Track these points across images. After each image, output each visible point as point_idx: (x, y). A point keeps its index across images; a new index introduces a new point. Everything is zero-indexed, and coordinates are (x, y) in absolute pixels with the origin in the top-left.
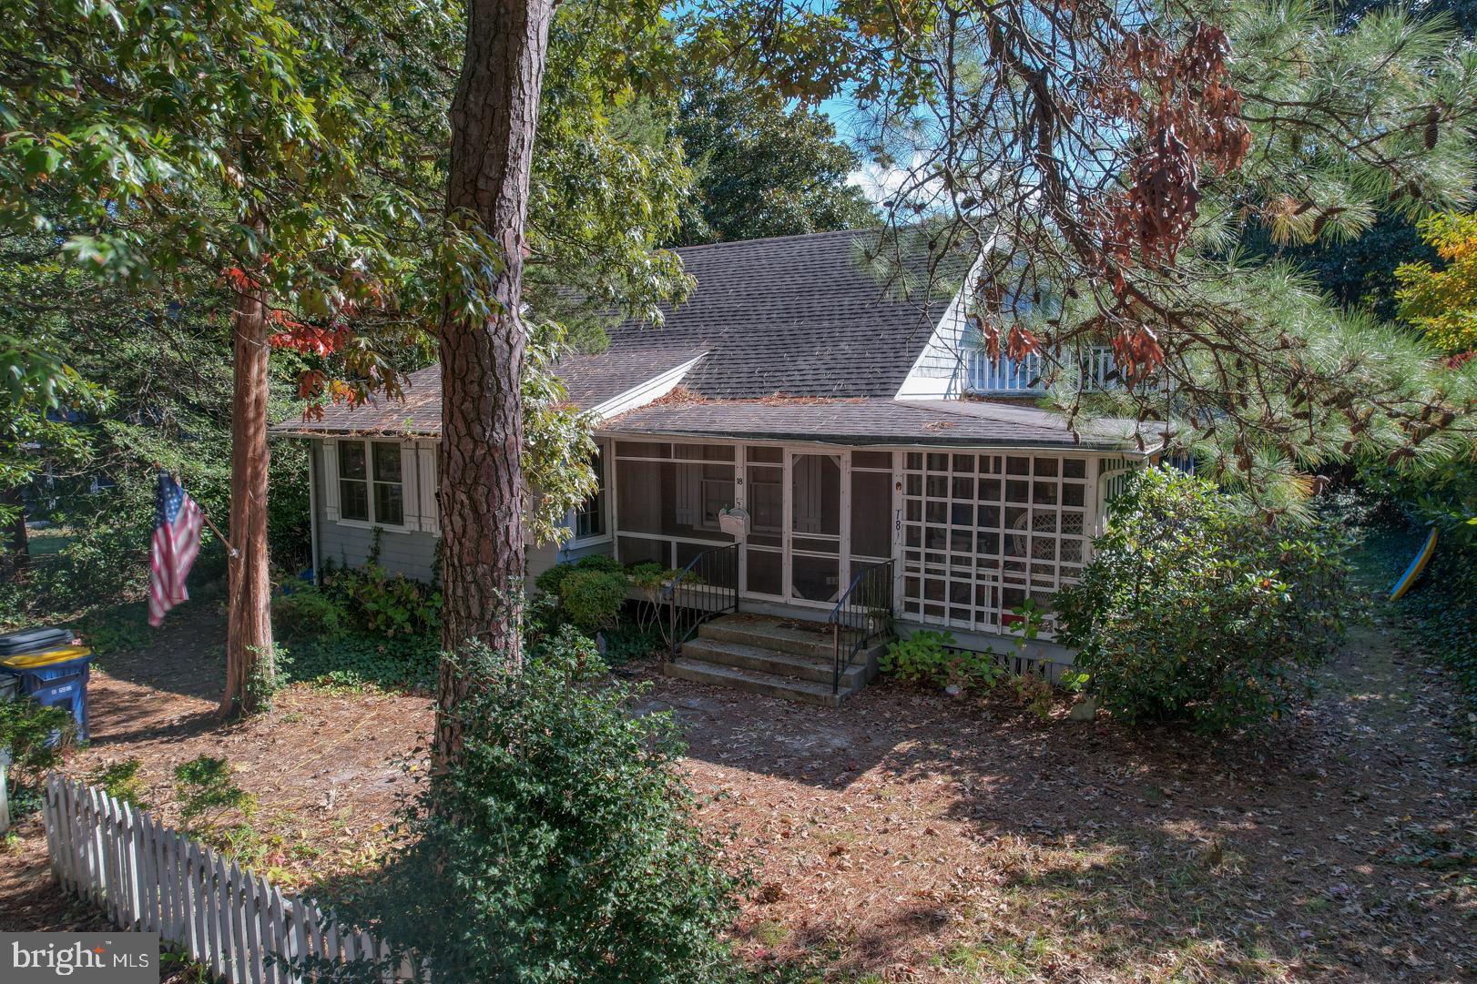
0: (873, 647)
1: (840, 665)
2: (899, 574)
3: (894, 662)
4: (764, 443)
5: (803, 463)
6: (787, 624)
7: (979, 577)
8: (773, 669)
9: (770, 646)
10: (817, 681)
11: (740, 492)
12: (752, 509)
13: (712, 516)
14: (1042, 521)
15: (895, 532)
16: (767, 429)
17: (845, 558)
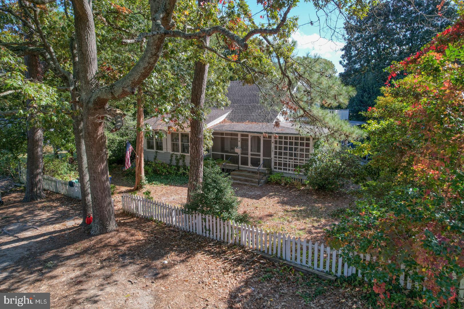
0: (267, 176)
1: (260, 180)
2: (273, 161)
3: (271, 179)
4: (245, 133)
5: (253, 138)
6: (249, 172)
7: (289, 162)
8: (246, 181)
9: (246, 176)
10: (255, 183)
11: (239, 144)
12: (242, 147)
13: (233, 148)
14: (302, 150)
15: (272, 152)
16: (245, 130)
17: (262, 158)
